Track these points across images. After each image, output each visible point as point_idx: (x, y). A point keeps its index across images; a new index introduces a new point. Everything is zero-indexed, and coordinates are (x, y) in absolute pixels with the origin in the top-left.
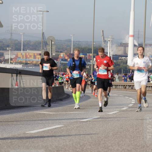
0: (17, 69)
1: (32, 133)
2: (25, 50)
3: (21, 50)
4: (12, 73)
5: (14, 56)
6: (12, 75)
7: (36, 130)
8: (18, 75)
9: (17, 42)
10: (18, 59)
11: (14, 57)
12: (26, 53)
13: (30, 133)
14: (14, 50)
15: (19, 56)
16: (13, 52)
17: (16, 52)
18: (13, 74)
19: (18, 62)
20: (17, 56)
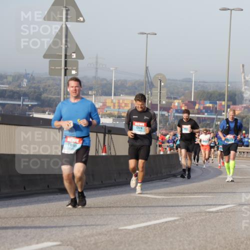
0: (105, 126)
1: (129, 230)
2: (118, 96)
3: (111, 95)
4: (97, 132)
5: (101, 104)
6: (97, 135)
7: (135, 224)
8: (107, 135)
9: (105, 82)
10: (106, 109)
11: (101, 106)
12: (119, 100)
13: (126, 229)
14: (101, 95)
15: (108, 105)
16: (99, 97)
17: (103, 98)
18: (99, 134)
19: (106, 114)
20: (104, 105)
